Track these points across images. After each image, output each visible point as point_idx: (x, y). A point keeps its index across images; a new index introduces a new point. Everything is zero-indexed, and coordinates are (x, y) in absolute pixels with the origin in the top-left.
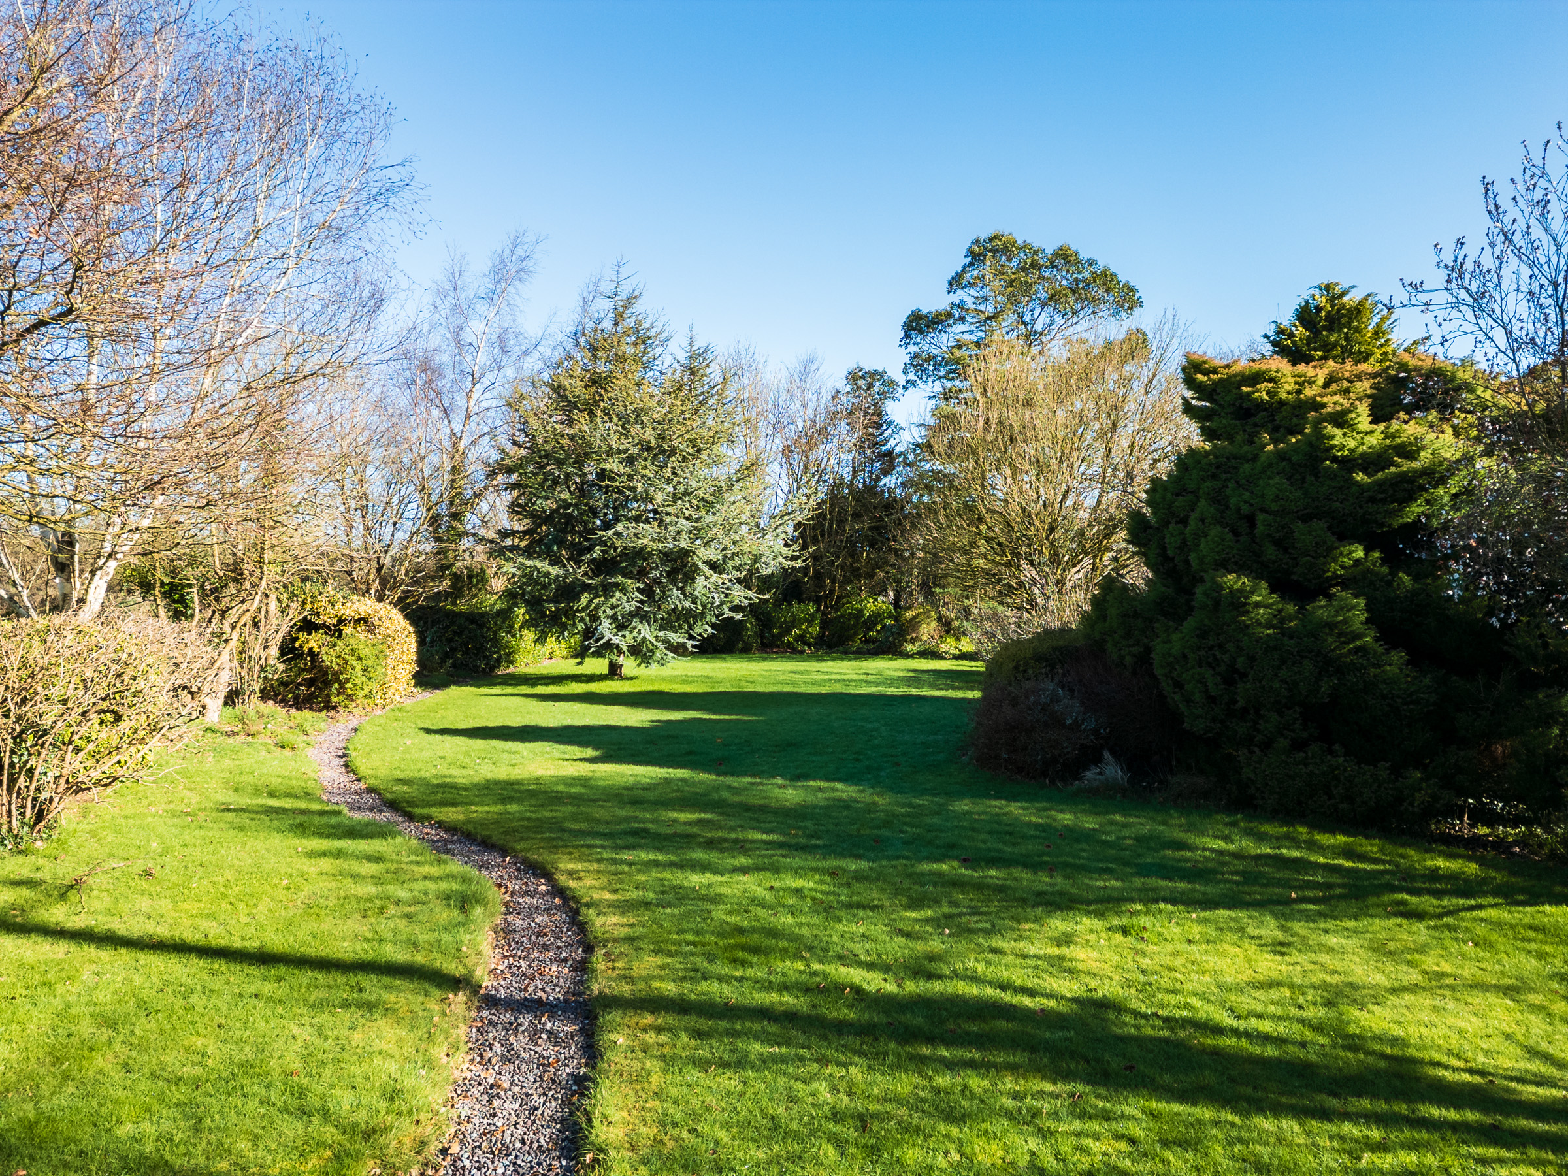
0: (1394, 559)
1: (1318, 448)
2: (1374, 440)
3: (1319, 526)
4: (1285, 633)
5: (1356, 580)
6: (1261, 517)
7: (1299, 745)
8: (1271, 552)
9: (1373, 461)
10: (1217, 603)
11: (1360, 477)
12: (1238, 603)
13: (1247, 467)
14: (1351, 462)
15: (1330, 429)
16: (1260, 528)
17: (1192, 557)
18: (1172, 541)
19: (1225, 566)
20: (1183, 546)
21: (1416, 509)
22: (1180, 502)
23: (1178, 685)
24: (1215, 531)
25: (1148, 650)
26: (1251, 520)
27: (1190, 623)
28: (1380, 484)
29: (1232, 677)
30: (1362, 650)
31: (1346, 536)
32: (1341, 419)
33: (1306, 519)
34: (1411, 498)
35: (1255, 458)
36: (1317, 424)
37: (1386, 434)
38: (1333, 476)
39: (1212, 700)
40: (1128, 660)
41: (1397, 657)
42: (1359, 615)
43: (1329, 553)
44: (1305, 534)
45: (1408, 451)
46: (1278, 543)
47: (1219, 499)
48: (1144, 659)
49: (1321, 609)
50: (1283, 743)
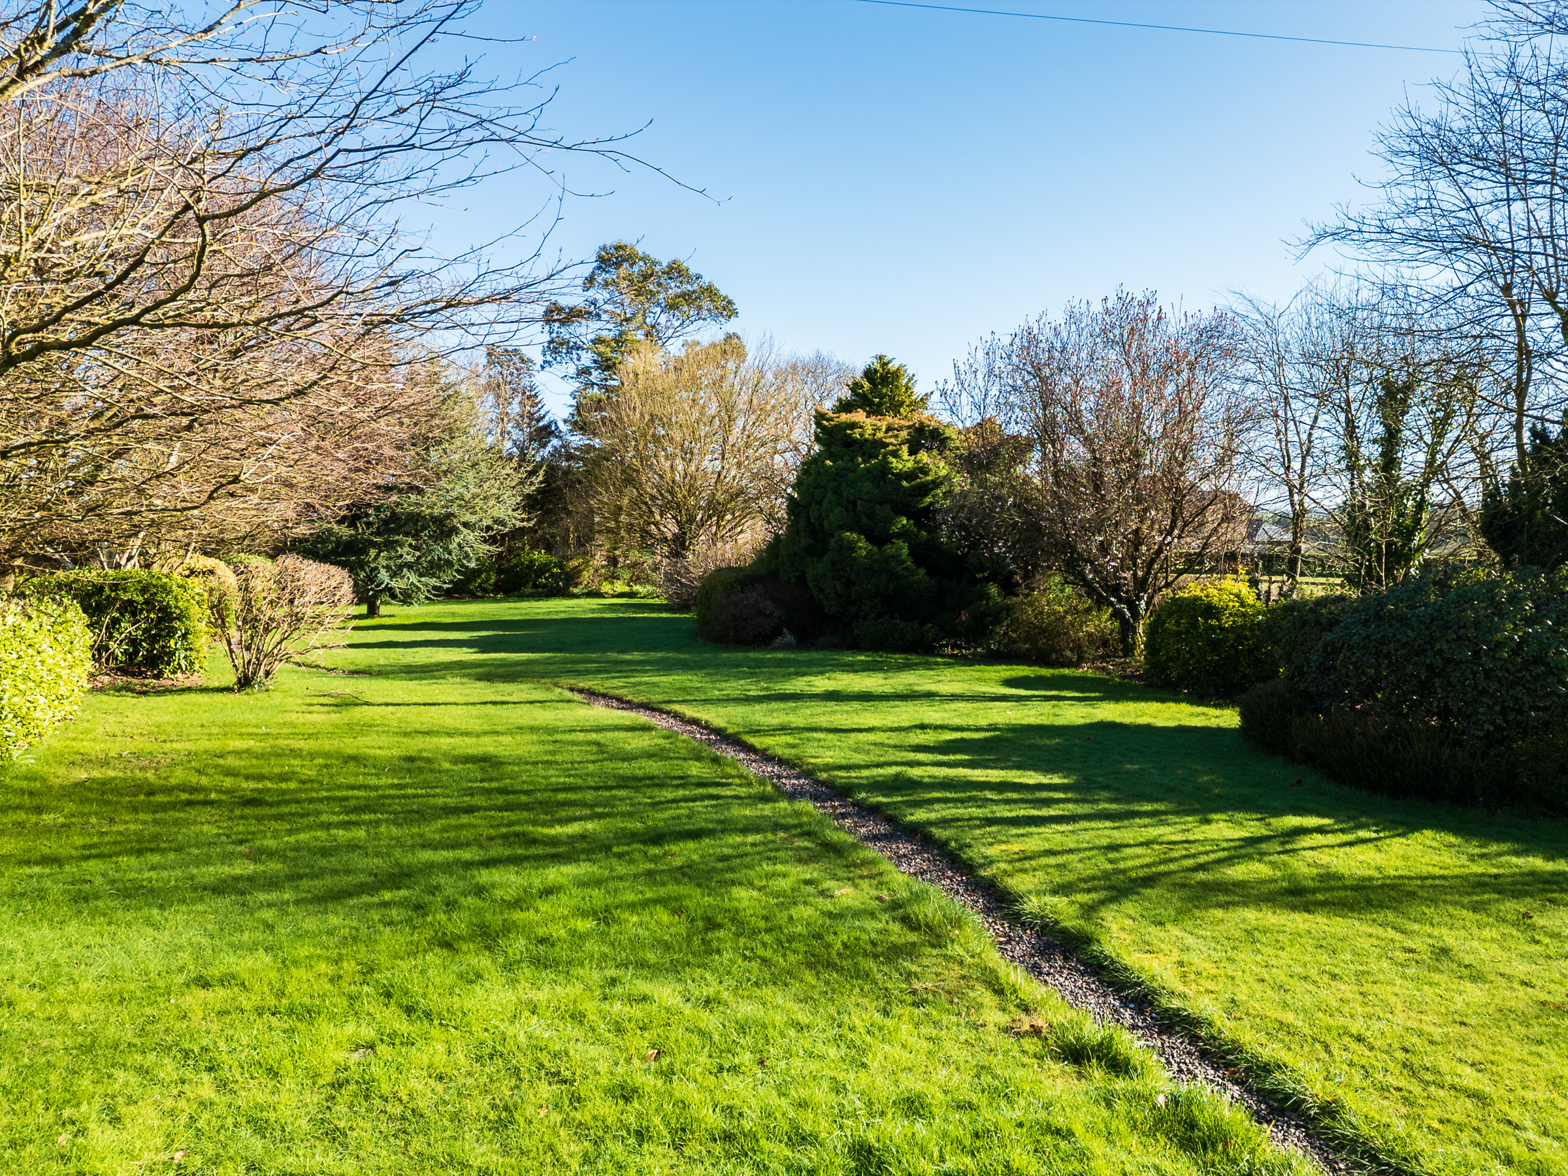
0: (917, 523)
1: (885, 468)
2: (910, 465)
3: (887, 507)
4: (876, 562)
5: (904, 534)
6: (859, 503)
7: (879, 616)
8: (864, 520)
9: (910, 475)
10: (841, 547)
11: (905, 483)
12: (851, 547)
13: (851, 475)
14: (901, 476)
15: (891, 459)
16: (859, 508)
17: (825, 523)
18: (813, 514)
19: (843, 527)
20: (820, 517)
21: (928, 500)
22: (817, 493)
23: (821, 590)
24: (838, 510)
25: (803, 574)
26: (854, 504)
27: (827, 558)
28: (913, 487)
29: (849, 584)
30: (906, 568)
31: (899, 513)
32: (895, 454)
33: (881, 503)
34: (926, 495)
35: (855, 471)
36: (885, 455)
37: (916, 462)
38: (892, 482)
39: (839, 596)
40: (793, 580)
41: (922, 572)
42: (905, 551)
43: (891, 521)
44: (881, 511)
45: (924, 470)
46: (867, 516)
47: (837, 492)
48: (802, 578)
49: (889, 549)
50: (873, 615)
